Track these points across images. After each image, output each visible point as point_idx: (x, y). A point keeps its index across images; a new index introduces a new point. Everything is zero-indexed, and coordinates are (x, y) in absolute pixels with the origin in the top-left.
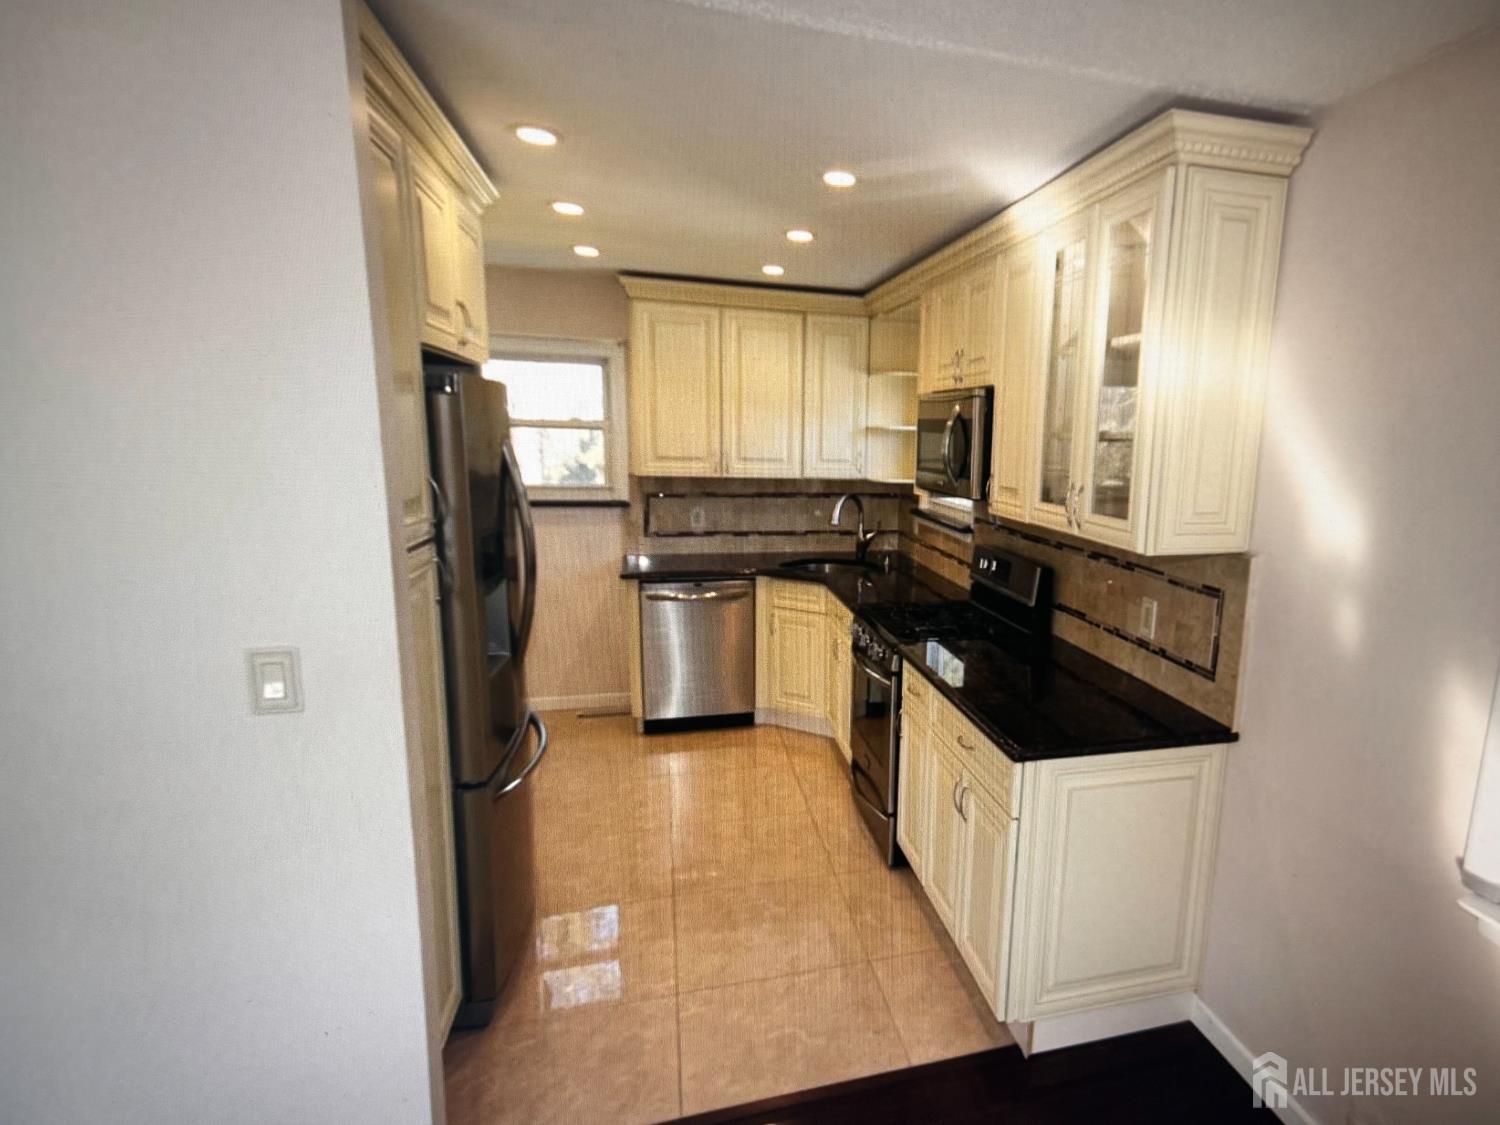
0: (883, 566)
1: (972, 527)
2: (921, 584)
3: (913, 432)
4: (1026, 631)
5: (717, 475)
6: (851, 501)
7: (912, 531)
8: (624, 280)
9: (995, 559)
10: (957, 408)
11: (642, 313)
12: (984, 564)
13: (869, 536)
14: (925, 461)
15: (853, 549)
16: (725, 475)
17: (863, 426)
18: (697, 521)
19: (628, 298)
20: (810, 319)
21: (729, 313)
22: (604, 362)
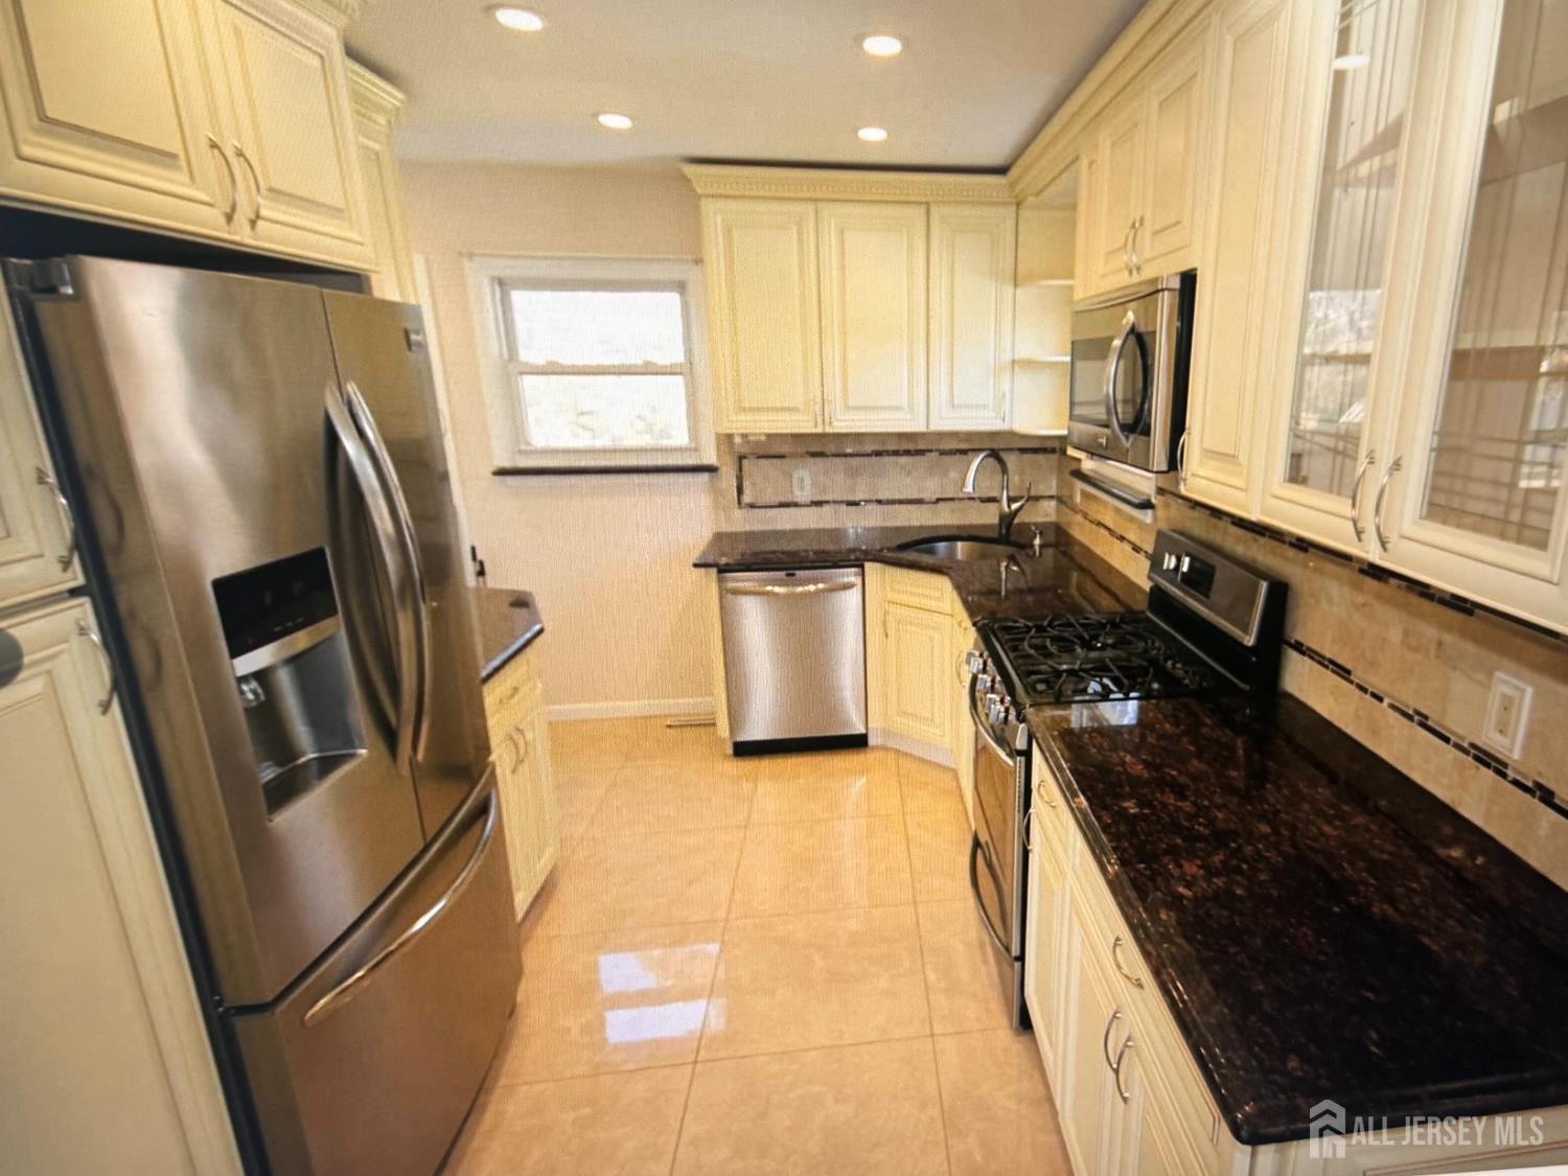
0: (1032, 546)
1: (1154, 501)
2: (1082, 569)
3: (1067, 363)
4: (1242, 685)
5: (819, 430)
6: (991, 461)
7: (1071, 497)
8: (691, 170)
9: (1188, 555)
10: (1130, 316)
11: (714, 215)
12: (1170, 562)
13: (1015, 506)
14: (1081, 404)
15: (996, 521)
16: (829, 430)
17: (1007, 357)
18: (802, 489)
19: (699, 197)
20: (934, 210)
21: (827, 210)
22: (681, 287)
